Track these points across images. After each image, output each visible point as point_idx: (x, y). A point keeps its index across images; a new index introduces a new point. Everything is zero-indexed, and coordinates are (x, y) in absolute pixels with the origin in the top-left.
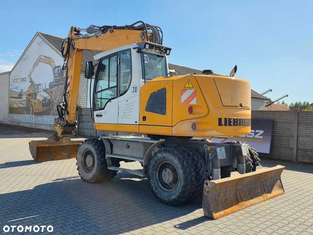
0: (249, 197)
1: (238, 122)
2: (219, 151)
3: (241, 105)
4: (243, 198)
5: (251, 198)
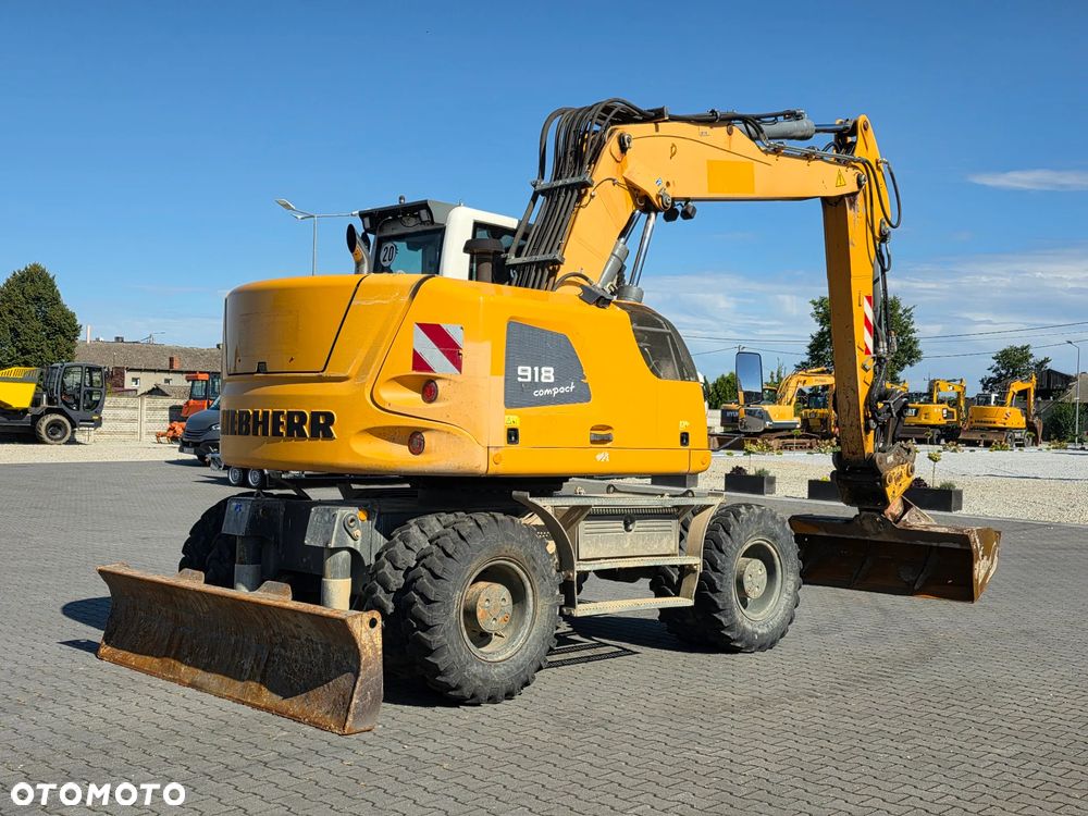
0: (205, 661)
1: (251, 423)
2: (232, 509)
3: (262, 368)
4: (185, 653)
5: (207, 668)
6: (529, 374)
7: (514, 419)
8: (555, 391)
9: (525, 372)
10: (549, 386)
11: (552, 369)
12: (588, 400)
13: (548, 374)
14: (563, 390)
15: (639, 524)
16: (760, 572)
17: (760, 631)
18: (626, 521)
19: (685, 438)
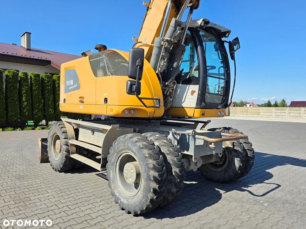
6: (68, 83)
7: (65, 96)
8: (73, 87)
11: (72, 80)
12: (80, 88)
13: (72, 82)
14: (75, 86)
15: (95, 133)
16: (132, 171)
17: (122, 200)
18: (92, 131)
19: (106, 100)
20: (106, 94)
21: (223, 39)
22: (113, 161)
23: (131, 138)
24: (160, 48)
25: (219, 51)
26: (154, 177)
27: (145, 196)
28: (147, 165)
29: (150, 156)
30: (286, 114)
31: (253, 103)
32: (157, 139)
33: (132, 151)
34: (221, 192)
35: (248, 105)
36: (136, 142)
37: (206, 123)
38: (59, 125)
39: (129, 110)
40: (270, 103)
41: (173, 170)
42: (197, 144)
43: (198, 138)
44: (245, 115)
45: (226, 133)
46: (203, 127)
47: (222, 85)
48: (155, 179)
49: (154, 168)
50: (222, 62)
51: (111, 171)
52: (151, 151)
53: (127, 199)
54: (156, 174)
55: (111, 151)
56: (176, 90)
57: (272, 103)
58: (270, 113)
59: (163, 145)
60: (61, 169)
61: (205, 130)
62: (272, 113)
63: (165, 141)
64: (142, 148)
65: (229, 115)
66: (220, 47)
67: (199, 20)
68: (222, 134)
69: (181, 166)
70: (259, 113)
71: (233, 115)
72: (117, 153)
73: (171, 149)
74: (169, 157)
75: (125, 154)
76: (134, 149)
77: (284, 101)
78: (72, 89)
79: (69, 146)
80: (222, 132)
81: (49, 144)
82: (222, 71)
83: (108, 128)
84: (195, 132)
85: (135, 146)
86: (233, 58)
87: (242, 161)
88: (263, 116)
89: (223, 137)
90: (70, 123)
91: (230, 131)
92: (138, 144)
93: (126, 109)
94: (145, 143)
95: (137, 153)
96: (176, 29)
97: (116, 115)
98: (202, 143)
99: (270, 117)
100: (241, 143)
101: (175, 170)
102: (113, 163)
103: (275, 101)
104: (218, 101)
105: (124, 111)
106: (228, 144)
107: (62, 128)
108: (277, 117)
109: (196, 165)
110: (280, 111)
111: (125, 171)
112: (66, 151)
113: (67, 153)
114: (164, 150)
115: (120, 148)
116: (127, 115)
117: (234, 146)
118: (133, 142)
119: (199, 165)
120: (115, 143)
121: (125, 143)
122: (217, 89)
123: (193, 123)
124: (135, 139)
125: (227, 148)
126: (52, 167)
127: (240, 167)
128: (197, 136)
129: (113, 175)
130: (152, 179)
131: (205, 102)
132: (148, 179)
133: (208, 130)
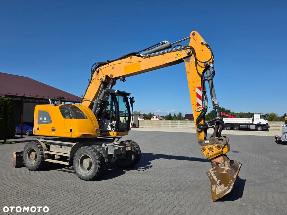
6: (42, 119)
7: (39, 126)
8: (46, 121)
9: (41, 119)
10: (45, 121)
11: (45, 118)
12: (52, 123)
13: (45, 119)
14: (47, 121)
15: (63, 147)
16: (87, 162)
17: (83, 175)
18: (60, 146)
19: (71, 130)
20: (71, 127)
21: (127, 96)
22: (77, 159)
23: (87, 148)
24: (97, 104)
25: (125, 102)
26: (98, 163)
27: (95, 171)
28: (95, 158)
29: (97, 155)
30: (178, 125)
31: (158, 115)
32: (98, 148)
33: (88, 154)
34: (125, 171)
35: (155, 117)
36: (90, 149)
37: (119, 138)
38: (35, 143)
39: (83, 135)
40: (171, 115)
41: (105, 160)
42: (115, 149)
43: (115, 147)
44: (150, 127)
45: (128, 143)
46: (118, 141)
47: (127, 119)
48: (99, 164)
49: (98, 159)
50: (127, 108)
51: (76, 164)
52: (97, 153)
53: (85, 175)
54: (99, 162)
55: (76, 154)
56: (104, 123)
57: (173, 115)
58: (168, 124)
59: (101, 150)
60: (37, 168)
61: (119, 143)
62: (169, 124)
63: (102, 148)
64: (93, 152)
65: (139, 127)
66: (126, 100)
67: (115, 90)
68: (126, 144)
69: (108, 159)
70: (160, 125)
71: (142, 127)
72: (80, 155)
73: (104, 152)
74: (103, 155)
75: (84, 155)
76: (89, 153)
77: (180, 114)
78: (45, 122)
79: (44, 155)
80: (126, 143)
81: (25, 155)
82: (127, 112)
83: (74, 144)
84: (114, 143)
85: (89, 151)
86: (132, 106)
87: (135, 156)
88: (163, 127)
89: (126, 145)
90: (42, 142)
91: (130, 142)
92: (91, 150)
93: (82, 135)
94: (94, 150)
95: (90, 154)
96: (105, 95)
97: (77, 138)
98: (117, 148)
99: (167, 128)
100: (135, 148)
101: (106, 160)
102: (77, 160)
103: (174, 114)
104: (125, 127)
105: (81, 136)
106: (129, 148)
107: (37, 145)
108: (172, 128)
109: (114, 159)
110: (174, 123)
111: (83, 163)
112: (41, 158)
113: (41, 159)
114: (101, 152)
115: (81, 153)
116: (82, 137)
117: (131, 149)
118: (88, 150)
119: (116, 159)
120: (78, 151)
121: (84, 150)
122: (124, 121)
123: (113, 139)
124: (89, 148)
125: (129, 150)
126: (28, 169)
127: (134, 159)
128: (115, 146)
129: (77, 166)
130: (98, 164)
131: (118, 129)
132: (96, 164)
133: (120, 142)
